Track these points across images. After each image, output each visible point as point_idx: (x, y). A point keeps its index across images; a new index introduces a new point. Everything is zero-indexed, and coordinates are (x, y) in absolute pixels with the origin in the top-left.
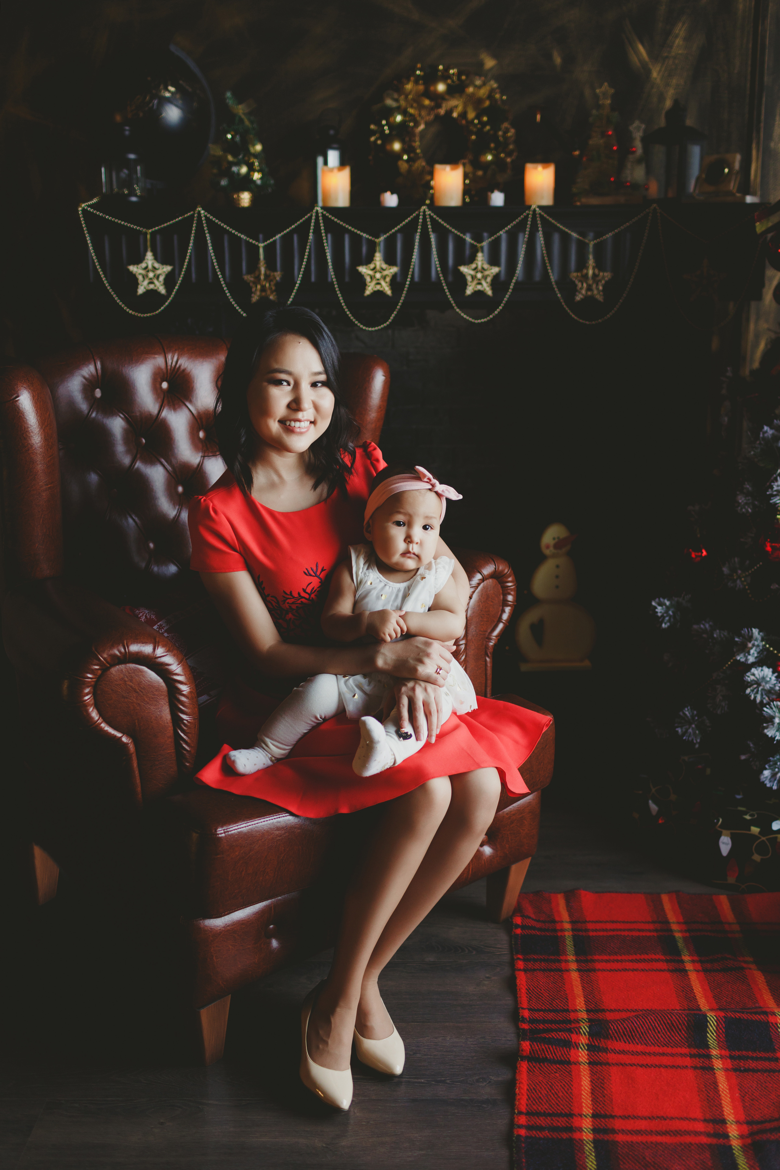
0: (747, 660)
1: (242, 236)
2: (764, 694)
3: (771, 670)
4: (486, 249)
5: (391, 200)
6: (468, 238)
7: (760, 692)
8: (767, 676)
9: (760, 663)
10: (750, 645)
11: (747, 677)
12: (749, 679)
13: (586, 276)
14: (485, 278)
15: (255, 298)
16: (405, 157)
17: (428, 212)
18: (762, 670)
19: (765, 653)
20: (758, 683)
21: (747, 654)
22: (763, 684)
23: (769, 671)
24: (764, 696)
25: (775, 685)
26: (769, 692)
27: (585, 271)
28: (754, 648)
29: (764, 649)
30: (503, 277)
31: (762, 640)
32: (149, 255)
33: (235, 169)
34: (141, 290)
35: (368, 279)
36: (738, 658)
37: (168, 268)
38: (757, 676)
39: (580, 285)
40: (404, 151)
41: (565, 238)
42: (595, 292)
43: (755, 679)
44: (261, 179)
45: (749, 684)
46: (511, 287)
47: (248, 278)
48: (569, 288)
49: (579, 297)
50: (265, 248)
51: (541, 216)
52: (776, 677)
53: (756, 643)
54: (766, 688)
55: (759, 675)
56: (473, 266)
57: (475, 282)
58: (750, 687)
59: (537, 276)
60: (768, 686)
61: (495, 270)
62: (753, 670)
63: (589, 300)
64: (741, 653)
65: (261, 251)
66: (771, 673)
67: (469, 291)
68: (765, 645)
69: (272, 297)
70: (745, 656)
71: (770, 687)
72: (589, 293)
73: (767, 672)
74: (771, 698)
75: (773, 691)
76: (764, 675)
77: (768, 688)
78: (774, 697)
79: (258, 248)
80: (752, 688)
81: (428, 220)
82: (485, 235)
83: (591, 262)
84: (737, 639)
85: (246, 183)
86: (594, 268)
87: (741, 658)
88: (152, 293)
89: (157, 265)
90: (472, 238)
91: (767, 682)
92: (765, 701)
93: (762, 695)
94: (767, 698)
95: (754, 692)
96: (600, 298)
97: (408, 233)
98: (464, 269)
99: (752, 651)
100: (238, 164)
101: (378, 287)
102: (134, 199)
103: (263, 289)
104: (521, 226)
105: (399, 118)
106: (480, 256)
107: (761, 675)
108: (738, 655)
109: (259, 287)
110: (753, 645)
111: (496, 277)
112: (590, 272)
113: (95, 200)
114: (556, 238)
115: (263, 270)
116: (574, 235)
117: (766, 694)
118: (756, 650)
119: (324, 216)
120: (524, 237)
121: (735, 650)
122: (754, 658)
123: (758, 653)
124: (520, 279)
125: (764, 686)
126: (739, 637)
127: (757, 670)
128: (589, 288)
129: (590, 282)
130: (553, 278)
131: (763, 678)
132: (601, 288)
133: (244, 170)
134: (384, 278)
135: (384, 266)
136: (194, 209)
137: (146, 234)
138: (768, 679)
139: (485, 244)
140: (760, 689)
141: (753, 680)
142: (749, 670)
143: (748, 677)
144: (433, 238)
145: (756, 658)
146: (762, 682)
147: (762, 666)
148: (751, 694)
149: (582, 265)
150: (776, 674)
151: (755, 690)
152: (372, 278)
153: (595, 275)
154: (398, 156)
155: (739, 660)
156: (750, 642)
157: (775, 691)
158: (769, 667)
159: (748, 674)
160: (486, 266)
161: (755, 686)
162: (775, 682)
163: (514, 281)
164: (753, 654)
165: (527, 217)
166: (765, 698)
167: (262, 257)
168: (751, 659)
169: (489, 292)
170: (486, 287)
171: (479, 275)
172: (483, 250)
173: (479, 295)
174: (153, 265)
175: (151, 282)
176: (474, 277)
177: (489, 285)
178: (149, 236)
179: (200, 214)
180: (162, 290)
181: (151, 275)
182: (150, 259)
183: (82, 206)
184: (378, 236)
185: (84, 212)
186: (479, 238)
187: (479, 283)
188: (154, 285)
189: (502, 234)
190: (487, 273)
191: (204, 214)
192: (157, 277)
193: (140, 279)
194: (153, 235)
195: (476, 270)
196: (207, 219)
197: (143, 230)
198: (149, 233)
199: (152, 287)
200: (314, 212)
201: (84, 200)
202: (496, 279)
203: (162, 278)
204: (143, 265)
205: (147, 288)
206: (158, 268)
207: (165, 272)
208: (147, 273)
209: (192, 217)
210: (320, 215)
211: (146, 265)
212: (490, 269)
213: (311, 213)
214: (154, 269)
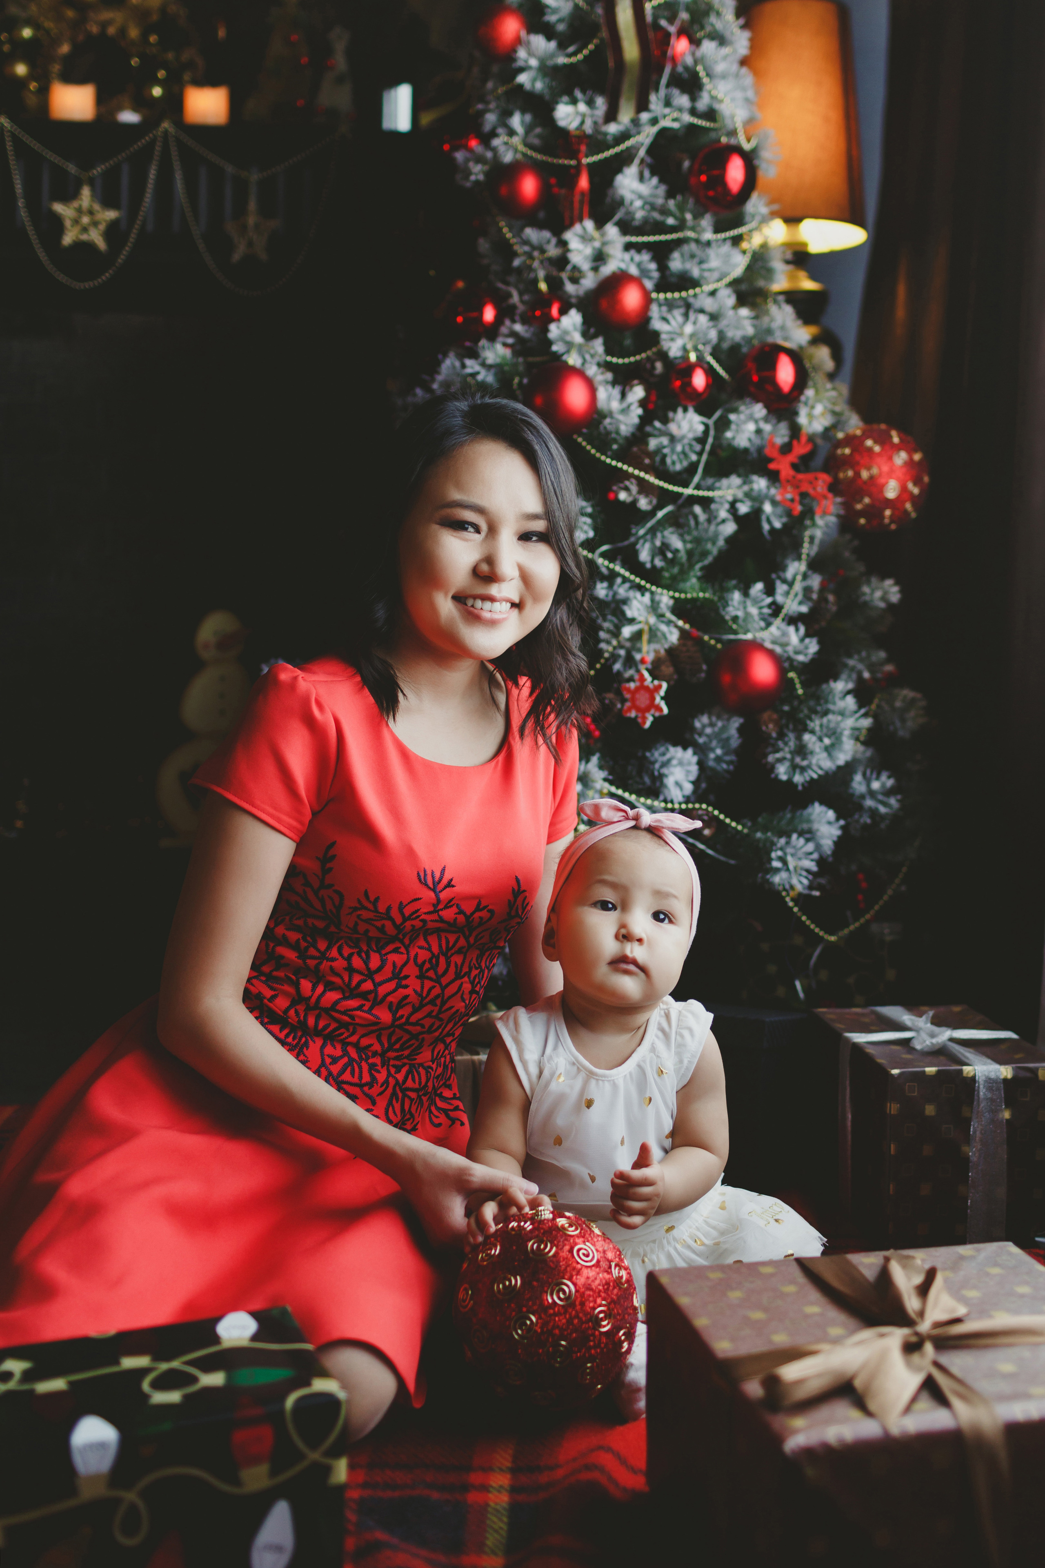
4: (96, 182)
6: (72, 168)
14: (95, 224)
16: (33, 86)
17: (8, 125)
27: (244, 220)
30: (122, 223)
39: (235, 238)
40: (31, 76)
41: (217, 174)
42: (257, 248)
46: (133, 236)
48: (222, 243)
49: (236, 257)
56: (75, 204)
57: (79, 227)
59: (175, 228)
61: (111, 214)
63: (250, 260)
67: (68, 239)
72: (250, 251)
81: (9, 139)
82: (96, 161)
83: (252, 206)
86: (256, 215)
90: (78, 166)
96: (263, 256)
98: (61, 208)
105: (27, 33)
106: (86, 191)
111: (113, 225)
112: (252, 220)
114: (202, 173)
116: (230, 169)
128: (250, 244)
129: (251, 234)
130: (197, 232)
132: (265, 240)
139: (95, 173)
149: (240, 211)
153: (257, 225)
154: (21, 83)
160: (96, 207)
163: (136, 228)
169: (101, 244)
170: (96, 237)
171: (85, 220)
172: (91, 183)
173: (83, 248)
176: (75, 222)
177: (101, 235)
186: (85, 166)
187: (85, 230)
189: (121, 161)
190: (98, 217)
195: (79, 210)
202: (112, 228)
212: (103, 212)
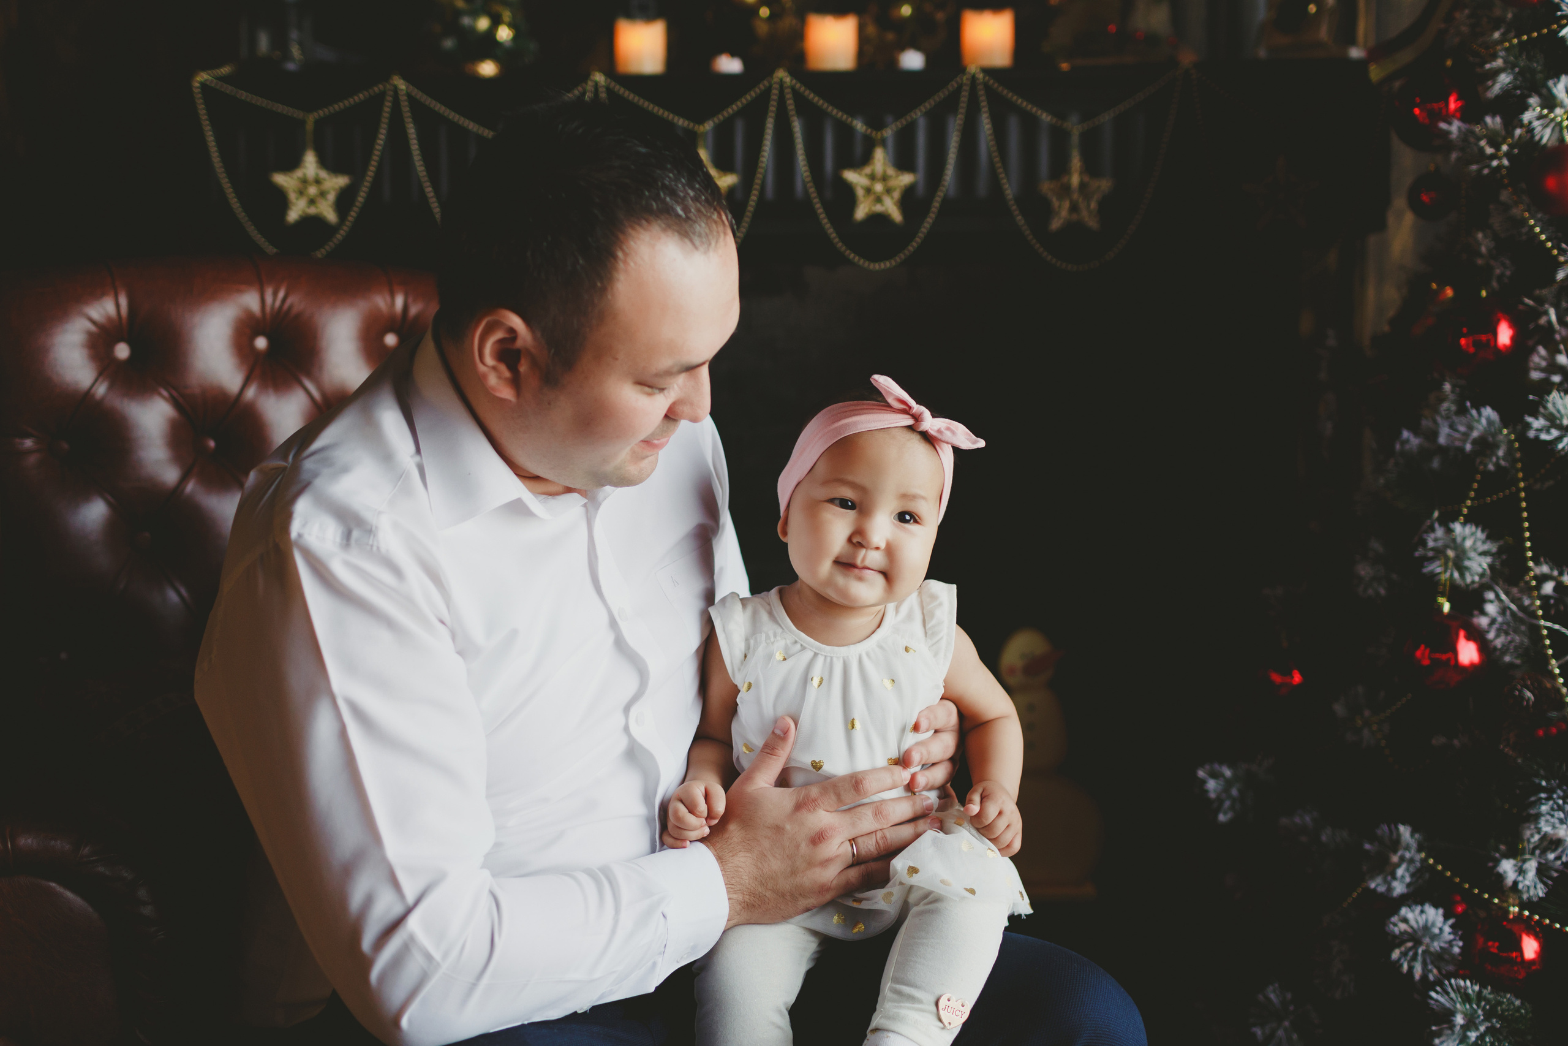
0: (1390, 889)
1: (471, 126)
2: (1428, 961)
3: (1441, 911)
4: (890, 143)
5: (729, 65)
6: (859, 126)
7: (1420, 958)
8: (1433, 924)
9: (1416, 896)
10: (1395, 859)
11: (1391, 926)
12: (1396, 930)
13: (1066, 189)
14: (888, 191)
17: (788, 80)
18: (1422, 912)
19: (1427, 876)
20: (1415, 937)
21: (1389, 878)
22: (1427, 940)
23: (1437, 914)
24: (1430, 967)
25: (1450, 943)
26: (1439, 958)
27: (1065, 180)
28: (1404, 866)
29: (1424, 867)
30: (921, 190)
31: (1420, 849)
32: (310, 159)
33: (466, 21)
34: (293, 216)
36: (1373, 885)
37: (342, 181)
38: (1413, 923)
39: (1055, 202)
41: (1030, 124)
42: (1085, 214)
43: (1409, 930)
44: (515, 39)
45: (1398, 941)
46: (936, 205)
48: (1039, 209)
49: (1056, 224)
51: (986, 86)
52: (1451, 926)
53: (1408, 855)
54: (1432, 949)
55: (1417, 922)
56: (867, 170)
57: (872, 197)
58: (1399, 946)
59: (982, 187)
60: (1436, 946)
61: (907, 179)
62: (1404, 911)
63: (1074, 228)
64: (1378, 875)
66: (1440, 919)
67: (861, 213)
68: (1424, 861)
70: (1385, 881)
71: (1441, 948)
72: (1075, 217)
73: (1433, 915)
74: (1444, 972)
75: (1446, 957)
76: (1427, 921)
77: (1438, 949)
78: (1451, 968)
80: (1403, 949)
81: (789, 95)
82: (889, 119)
83: (1076, 162)
84: (1367, 846)
85: (487, 46)
86: (1081, 173)
87: (1377, 885)
88: (312, 222)
89: (323, 174)
90: (868, 123)
91: (1434, 937)
92: (1431, 977)
93: (1424, 964)
94: (1435, 971)
95: (1409, 958)
96: (1093, 223)
97: (754, 116)
98: (851, 176)
99: (1400, 872)
100: (475, 14)
102: (291, 66)
104: (950, 105)
106: (879, 154)
107: (1421, 922)
108: (1372, 878)
110: (1402, 859)
111: (909, 191)
112: (1075, 180)
113: (226, 69)
114: (1014, 126)
116: (1045, 117)
117: (1432, 963)
118: (1407, 870)
119: (607, 88)
120: (956, 121)
121: (1365, 868)
122: (1404, 886)
123: (1412, 876)
124: (952, 192)
125: (1428, 946)
126: (1371, 843)
127: (1413, 911)
128: (1074, 208)
129: (1075, 196)
130: (1010, 192)
131: (1426, 928)
132: (1093, 205)
133: (483, 24)
136: (386, 78)
137: (303, 123)
138: (1436, 931)
139: (888, 133)
140: (1420, 951)
141: (1405, 932)
142: (1396, 911)
143: (1395, 925)
144: (797, 126)
145: (1408, 885)
146: (1424, 936)
147: (1422, 904)
148: (1402, 960)
149: (1060, 168)
150: (1451, 921)
151: (1411, 953)
153: (1082, 186)
155: (1374, 890)
156: (1395, 852)
157: (1453, 956)
158: (1436, 906)
159: (1395, 919)
160: (891, 171)
161: (1410, 944)
162: (1451, 937)
163: (940, 194)
164: (1403, 877)
165: (960, 87)
166: (1431, 971)
168: (1399, 889)
169: (896, 215)
170: (891, 208)
171: (878, 187)
172: (884, 143)
173: (879, 219)
174: (317, 175)
175: (312, 202)
176: (868, 191)
177: (895, 204)
178: (310, 125)
179: (396, 90)
180: (331, 216)
181: (312, 190)
182: (310, 164)
183: (203, 77)
184: (701, 121)
185: (204, 85)
186: (877, 124)
187: (879, 200)
188: (317, 207)
189: (919, 116)
190: (893, 183)
191: (403, 87)
192: (323, 194)
193: (292, 196)
194: (318, 123)
195: (872, 177)
196: (411, 98)
197: (298, 114)
198: (311, 119)
199: (312, 211)
200: (590, 86)
201: (204, 69)
202: (908, 193)
203: (332, 197)
204: (299, 173)
205: (304, 212)
206: (324, 179)
207: (337, 187)
208: (306, 188)
209: (382, 95)
210: (600, 90)
211: (305, 175)
212: (897, 176)
213: (586, 84)
214: (318, 181)
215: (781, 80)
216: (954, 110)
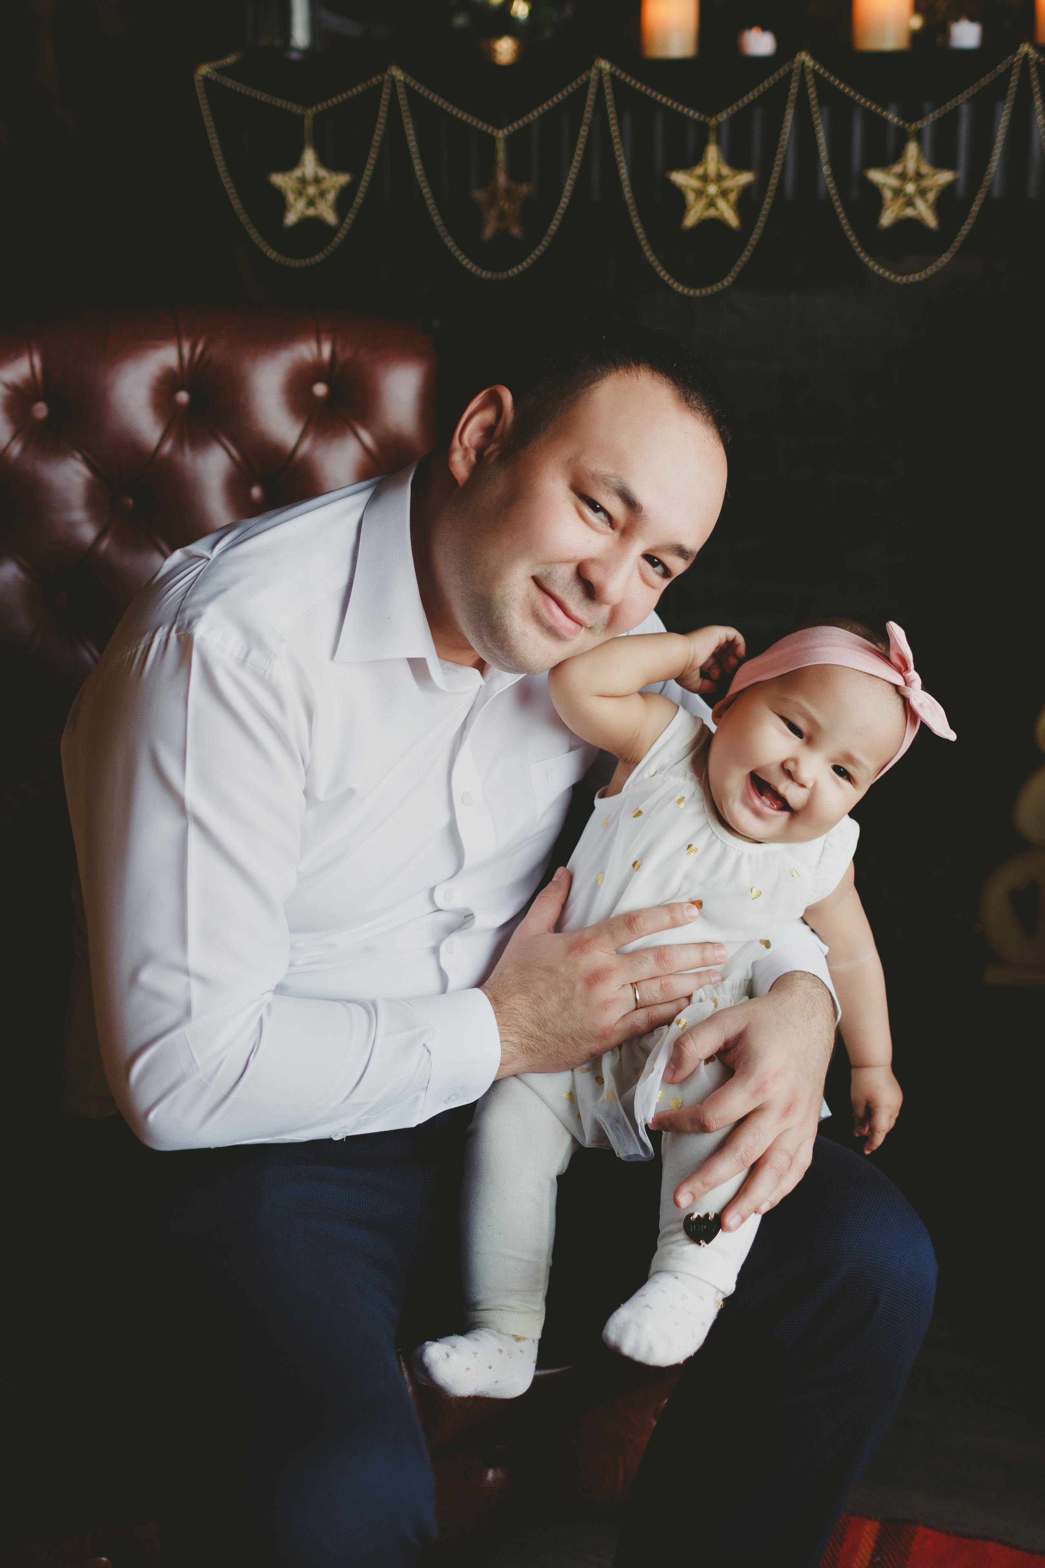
4: (927, 136)
5: (760, 43)
6: (891, 116)
14: (922, 192)
15: (488, 232)
17: (813, 62)
30: (960, 190)
32: (309, 157)
34: (291, 218)
35: (691, 197)
37: (343, 179)
44: (528, 12)
46: (975, 209)
47: (479, 195)
50: (510, 140)
51: (1040, 67)
56: (898, 168)
57: (901, 200)
59: (1033, 185)
61: (945, 177)
65: (501, 147)
67: (887, 219)
69: (516, 231)
79: (493, 139)
81: (811, 83)
82: (926, 107)
85: (503, 22)
88: (312, 224)
89: (322, 173)
90: (901, 115)
97: (772, 107)
98: (876, 176)
101: (712, 213)
102: (293, 55)
103: (502, 217)
104: (997, 91)
106: (912, 149)
109: (494, 213)
111: (947, 191)
113: (231, 60)
115: (502, 179)
119: (613, 77)
120: (1006, 108)
124: (994, 192)
134: (724, 193)
135: (725, 170)
136: (384, 69)
137: (302, 118)
139: (926, 124)
144: (819, 118)
152: (700, 193)
160: (925, 169)
163: (980, 196)
165: (1009, 70)
167: (501, 156)
169: (931, 220)
170: (924, 211)
171: (910, 188)
172: (919, 136)
173: (908, 228)
174: (316, 173)
175: (311, 203)
176: (898, 192)
177: (930, 207)
178: (308, 122)
179: (393, 80)
180: (331, 218)
181: (311, 190)
182: (309, 164)
183: (205, 70)
184: (713, 113)
185: (206, 79)
186: (911, 114)
187: (910, 203)
188: (316, 208)
189: (962, 101)
190: (926, 183)
191: (402, 78)
192: (322, 194)
193: (291, 197)
194: (316, 117)
195: (903, 177)
196: (408, 88)
197: (297, 109)
198: (310, 113)
199: (311, 212)
200: (594, 71)
201: (207, 60)
202: (946, 194)
203: (331, 197)
204: (297, 173)
205: (303, 213)
206: (324, 178)
207: (337, 185)
208: (304, 188)
209: (380, 85)
210: (605, 78)
211: (303, 173)
212: (934, 175)
213: (590, 71)
214: (317, 180)
215: (803, 63)
216: (1003, 96)
